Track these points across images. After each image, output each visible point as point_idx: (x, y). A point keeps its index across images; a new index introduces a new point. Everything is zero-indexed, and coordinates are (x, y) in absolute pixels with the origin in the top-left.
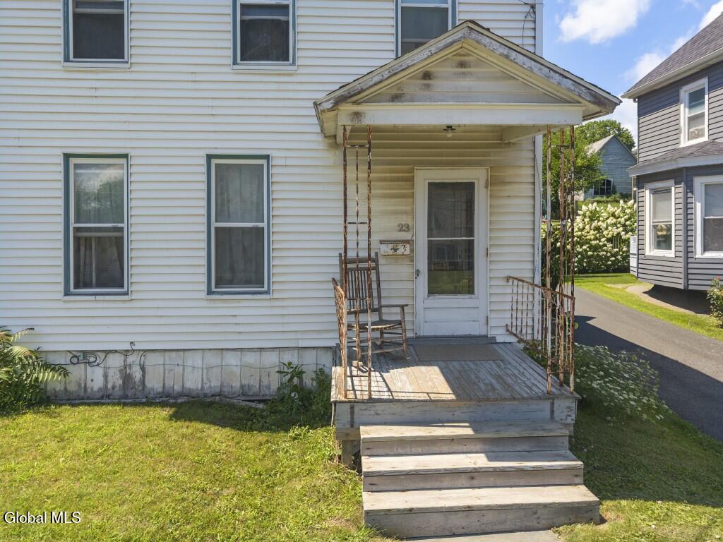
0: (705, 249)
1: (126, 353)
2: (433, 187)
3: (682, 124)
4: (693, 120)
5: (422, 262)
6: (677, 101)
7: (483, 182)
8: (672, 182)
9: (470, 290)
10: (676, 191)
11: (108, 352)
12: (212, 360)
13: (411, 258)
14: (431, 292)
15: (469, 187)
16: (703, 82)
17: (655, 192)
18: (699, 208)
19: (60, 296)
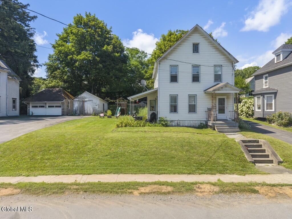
0: (267, 109)
1: (177, 121)
2: (219, 99)
3: (264, 83)
4: (266, 82)
5: (217, 109)
6: (262, 78)
7: (226, 98)
8: (260, 96)
9: (224, 113)
10: (261, 97)
11: (175, 121)
12: (189, 122)
13: (216, 109)
14: (219, 113)
15: (224, 99)
16: (267, 75)
17: (258, 98)
18: (266, 101)
19: (169, 113)
